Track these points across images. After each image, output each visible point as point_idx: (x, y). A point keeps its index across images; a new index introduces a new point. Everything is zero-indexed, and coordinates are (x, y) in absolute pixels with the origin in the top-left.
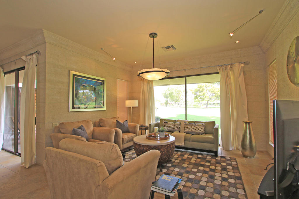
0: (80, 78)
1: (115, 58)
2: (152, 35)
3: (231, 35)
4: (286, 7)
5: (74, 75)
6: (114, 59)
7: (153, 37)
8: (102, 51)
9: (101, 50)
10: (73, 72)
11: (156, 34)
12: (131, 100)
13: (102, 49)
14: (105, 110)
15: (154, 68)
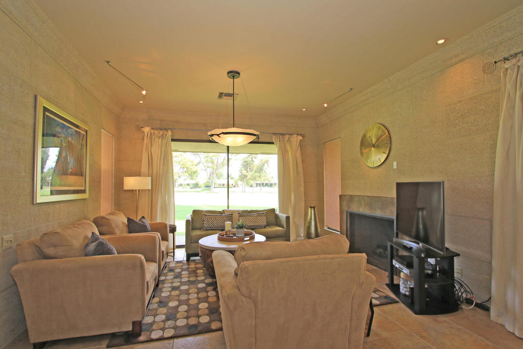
0: (54, 119)
1: (146, 91)
2: (232, 74)
3: (326, 105)
4: (368, 93)
5: (45, 109)
6: (144, 92)
7: (233, 77)
8: (110, 67)
9: (106, 63)
10: (43, 103)
11: (239, 73)
12: (136, 176)
13: (108, 62)
14: (88, 197)
15: (234, 127)
